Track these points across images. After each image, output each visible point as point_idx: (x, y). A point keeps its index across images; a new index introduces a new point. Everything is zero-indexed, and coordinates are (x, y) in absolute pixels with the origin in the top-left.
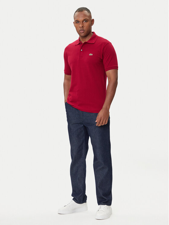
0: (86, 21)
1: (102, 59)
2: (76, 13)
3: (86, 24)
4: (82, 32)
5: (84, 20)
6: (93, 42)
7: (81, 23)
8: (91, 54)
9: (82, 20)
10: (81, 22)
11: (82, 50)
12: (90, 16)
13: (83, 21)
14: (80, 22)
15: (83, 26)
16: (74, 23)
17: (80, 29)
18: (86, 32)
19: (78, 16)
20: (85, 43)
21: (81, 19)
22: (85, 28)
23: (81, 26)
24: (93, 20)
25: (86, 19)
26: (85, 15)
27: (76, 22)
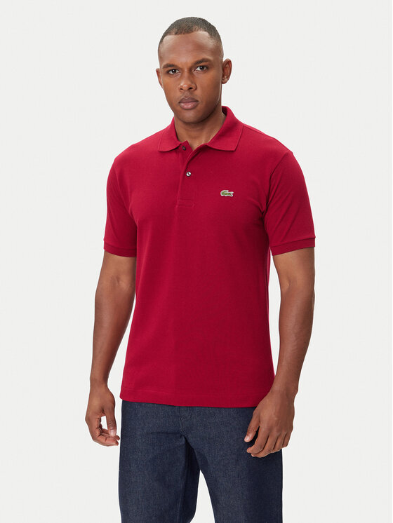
0: (202, 68)
1: (264, 208)
2: (168, 38)
3: (203, 79)
4: (190, 106)
5: (197, 64)
6: (229, 144)
7: (186, 74)
8: (225, 193)
9: (190, 65)
10: (186, 70)
11: (189, 174)
12: (218, 50)
13: (191, 70)
14: (182, 70)
15: (193, 86)
16: (157, 72)
17: (179, 95)
18: (200, 106)
19: (173, 49)
20: (204, 149)
21: (185, 60)
22: (198, 93)
23: (184, 84)
24: (229, 62)
25: (201, 62)
26: (199, 47)
27: (168, 72)
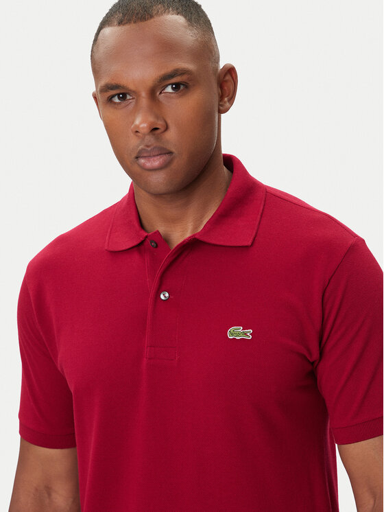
0: (177, 87)
1: (316, 355)
2: (107, 31)
3: (180, 108)
4: (156, 162)
5: (164, 80)
6: (240, 233)
7: (144, 101)
8: (237, 333)
9: (150, 83)
10: (144, 94)
11: (164, 296)
12: (206, 49)
13: (153, 93)
14: (136, 94)
15: (160, 124)
16: (95, 98)
17: (134, 143)
18: (180, 163)
19: (118, 53)
21: (140, 74)
22: (172, 136)
23: (141, 121)
24: (231, 71)
25: (171, 76)
26: (167, 47)
27: (110, 99)
